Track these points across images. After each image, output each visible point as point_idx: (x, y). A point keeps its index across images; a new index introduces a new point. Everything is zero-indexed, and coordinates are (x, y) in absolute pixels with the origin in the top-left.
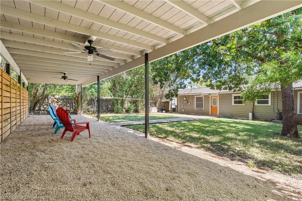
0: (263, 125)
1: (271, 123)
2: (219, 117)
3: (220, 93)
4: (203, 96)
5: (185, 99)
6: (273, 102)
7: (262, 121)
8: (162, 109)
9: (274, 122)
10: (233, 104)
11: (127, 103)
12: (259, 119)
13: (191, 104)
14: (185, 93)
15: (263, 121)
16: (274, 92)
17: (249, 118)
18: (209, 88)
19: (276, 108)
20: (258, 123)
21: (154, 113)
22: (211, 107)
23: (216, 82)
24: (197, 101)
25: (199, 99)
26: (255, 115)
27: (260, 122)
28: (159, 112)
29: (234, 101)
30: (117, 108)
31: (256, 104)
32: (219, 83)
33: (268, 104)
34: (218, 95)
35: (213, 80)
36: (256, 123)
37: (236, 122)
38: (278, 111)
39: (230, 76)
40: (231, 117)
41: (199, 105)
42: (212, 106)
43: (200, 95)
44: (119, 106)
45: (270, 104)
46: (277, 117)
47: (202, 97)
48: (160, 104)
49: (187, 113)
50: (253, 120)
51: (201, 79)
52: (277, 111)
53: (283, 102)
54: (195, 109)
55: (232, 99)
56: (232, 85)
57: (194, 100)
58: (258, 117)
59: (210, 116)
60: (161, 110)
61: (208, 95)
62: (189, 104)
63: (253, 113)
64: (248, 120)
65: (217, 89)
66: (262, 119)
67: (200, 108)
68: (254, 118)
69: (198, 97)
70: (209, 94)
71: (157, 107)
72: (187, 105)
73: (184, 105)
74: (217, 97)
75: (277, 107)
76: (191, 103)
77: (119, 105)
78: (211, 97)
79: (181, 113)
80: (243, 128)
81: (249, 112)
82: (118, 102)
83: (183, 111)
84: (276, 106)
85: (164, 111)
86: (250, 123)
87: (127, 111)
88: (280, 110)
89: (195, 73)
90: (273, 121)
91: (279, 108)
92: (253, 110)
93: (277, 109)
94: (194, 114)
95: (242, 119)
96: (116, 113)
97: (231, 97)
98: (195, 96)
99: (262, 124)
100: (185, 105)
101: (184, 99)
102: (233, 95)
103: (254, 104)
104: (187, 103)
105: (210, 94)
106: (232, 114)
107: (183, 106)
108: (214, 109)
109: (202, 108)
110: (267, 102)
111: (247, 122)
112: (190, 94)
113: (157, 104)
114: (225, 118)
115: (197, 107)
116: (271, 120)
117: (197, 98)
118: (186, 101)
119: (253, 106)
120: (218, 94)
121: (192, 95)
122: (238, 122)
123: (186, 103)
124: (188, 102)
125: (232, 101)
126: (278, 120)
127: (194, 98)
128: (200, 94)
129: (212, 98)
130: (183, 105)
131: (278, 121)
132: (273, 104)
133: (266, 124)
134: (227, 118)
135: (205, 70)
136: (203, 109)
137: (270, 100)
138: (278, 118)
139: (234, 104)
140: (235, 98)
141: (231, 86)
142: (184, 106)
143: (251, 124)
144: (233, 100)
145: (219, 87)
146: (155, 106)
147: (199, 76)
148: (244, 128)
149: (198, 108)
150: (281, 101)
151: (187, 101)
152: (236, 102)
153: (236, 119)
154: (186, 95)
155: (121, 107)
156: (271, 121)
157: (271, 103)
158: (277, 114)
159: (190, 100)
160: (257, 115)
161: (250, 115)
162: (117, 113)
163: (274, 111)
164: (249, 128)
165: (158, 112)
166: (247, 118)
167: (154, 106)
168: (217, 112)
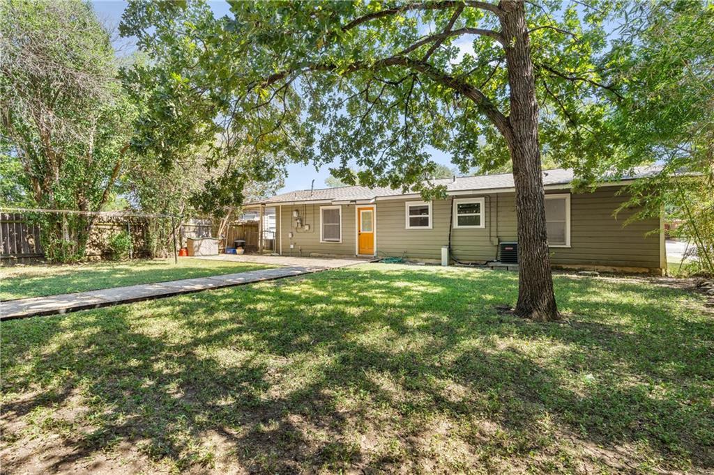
0: (470, 278)
1: (487, 272)
2: (377, 262)
3: (378, 199)
4: (340, 207)
5: (295, 214)
6: (488, 219)
7: (467, 265)
8: (236, 243)
9: (492, 267)
10: (408, 226)
11: (109, 227)
12: (461, 261)
13: (312, 229)
14: (296, 199)
15: (470, 267)
16: (490, 198)
17: (441, 259)
18: (339, 179)
19: (494, 234)
20: (459, 273)
21: (206, 258)
22: (359, 234)
23: (358, 162)
24: (325, 221)
25: (331, 216)
26: (455, 252)
27: (464, 269)
28: (226, 253)
29: (410, 218)
30: (60, 245)
31: (456, 226)
32: (367, 167)
33: (479, 225)
34: (372, 204)
35: (351, 157)
36: (456, 275)
37: (411, 272)
38: (499, 241)
39: (394, 148)
40: (405, 259)
41: (331, 232)
42: (361, 232)
43: (331, 205)
44: (67, 239)
45: (482, 225)
46: (497, 256)
47: (338, 210)
48: (229, 231)
49: (302, 254)
50: (450, 264)
51: (317, 152)
52: (496, 242)
53: (519, 214)
54: (321, 241)
55: (405, 215)
56: (398, 175)
57: (319, 217)
58: (459, 257)
59: (357, 258)
60: (231, 246)
61: (349, 203)
62: (307, 228)
63: (450, 247)
64: (440, 265)
65: (364, 186)
66: (467, 262)
67: (333, 237)
68: (453, 260)
69: (328, 210)
70: (352, 201)
71: (220, 238)
72: (301, 231)
73: (294, 231)
74: (372, 208)
75: (497, 231)
76: (312, 226)
77: (66, 235)
78: (359, 209)
79: (286, 254)
80: (424, 294)
81: (442, 246)
82: (60, 226)
83: (292, 247)
84: (494, 229)
85: (239, 250)
86: (442, 274)
87: (109, 254)
88: (502, 239)
89: (299, 135)
90: (491, 264)
91: (500, 234)
92: (450, 240)
93: (497, 237)
94: (318, 254)
95: (427, 264)
96: (53, 263)
97: (402, 209)
98: (321, 208)
99: (469, 274)
100: (297, 232)
101: (292, 214)
102: (408, 205)
103: (451, 226)
104: (302, 225)
105: (355, 201)
106: (405, 252)
107: (290, 235)
108: (365, 239)
109: (338, 240)
110: (476, 221)
111: (435, 272)
112: (306, 203)
113: (221, 231)
114: (391, 263)
115: (325, 236)
116: (485, 262)
117: (325, 211)
118: (298, 221)
119: (450, 231)
120: (373, 200)
121: (314, 205)
122: (415, 275)
123: (300, 226)
124: (304, 224)
125: (405, 219)
126: (498, 261)
127: (319, 213)
128: (330, 201)
129: (361, 211)
130: (292, 233)
131: (499, 264)
132: (488, 224)
133: (476, 275)
134: (395, 262)
135: (325, 123)
136: (341, 242)
137: (482, 214)
138: (499, 258)
139: (411, 225)
140: (413, 211)
141: (398, 177)
142: (295, 233)
143: (447, 276)
144: (408, 217)
145: (366, 180)
146: (215, 235)
147: (310, 142)
148: (427, 294)
149: (328, 238)
150: (516, 213)
151: (301, 220)
152: (414, 222)
153: (415, 263)
154: (296, 203)
155: (74, 243)
156: (485, 265)
157: (485, 222)
158: (495, 249)
159: (309, 220)
160: (458, 251)
161: (444, 252)
162: (58, 261)
163: (490, 241)
164: (439, 295)
165: (224, 252)
166: (438, 261)
167: (210, 235)
168: (373, 248)
